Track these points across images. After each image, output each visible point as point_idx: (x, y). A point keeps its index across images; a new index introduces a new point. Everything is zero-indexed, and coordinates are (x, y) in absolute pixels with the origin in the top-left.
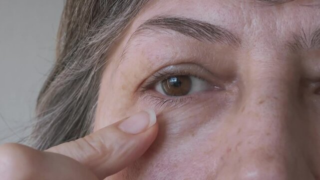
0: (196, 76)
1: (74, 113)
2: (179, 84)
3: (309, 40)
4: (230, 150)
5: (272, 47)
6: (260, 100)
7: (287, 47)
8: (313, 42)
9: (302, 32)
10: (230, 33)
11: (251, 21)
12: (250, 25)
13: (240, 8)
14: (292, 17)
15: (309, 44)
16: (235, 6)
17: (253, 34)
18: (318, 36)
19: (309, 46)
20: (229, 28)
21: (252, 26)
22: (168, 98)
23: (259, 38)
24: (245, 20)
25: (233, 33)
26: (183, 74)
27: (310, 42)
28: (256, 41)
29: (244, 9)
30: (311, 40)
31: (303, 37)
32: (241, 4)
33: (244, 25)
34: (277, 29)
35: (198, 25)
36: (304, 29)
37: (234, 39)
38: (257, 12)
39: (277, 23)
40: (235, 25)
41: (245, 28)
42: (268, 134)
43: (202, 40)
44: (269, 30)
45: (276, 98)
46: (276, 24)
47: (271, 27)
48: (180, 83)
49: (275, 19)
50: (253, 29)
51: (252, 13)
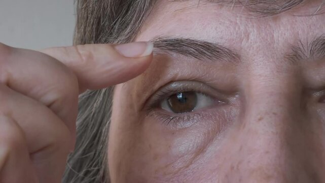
0: (199, 92)
1: (90, 128)
2: (184, 100)
3: (308, 50)
4: (233, 168)
5: (271, 60)
6: (259, 117)
7: (286, 59)
8: (312, 52)
9: (299, 43)
10: (228, 49)
11: (248, 36)
12: (248, 40)
13: (236, 23)
14: (289, 28)
15: (308, 54)
16: (231, 22)
17: (252, 48)
18: (316, 46)
19: (308, 56)
20: (227, 45)
21: (250, 41)
22: (174, 115)
23: (258, 52)
24: (243, 35)
25: (232, 49)
26: (186, 90)
27: (309, 52)
28: (255, 55)
29: (241, 23)
30: (310, 50)
31: (302, 48)
32: (238, 18)
33: (241, 40)
34: (274, 42)
35: (197, 44)
36: (302, 40)
37: (234, 55)
38: (253, 26)
39: (275, 35)
40: (233, 40)
41: (243, 43)
42: (267, 152)
43: (202, 59)
44: (266, 43)
45: (274, 114)
46: (273, 36)
47: (269, 40)
48: (186, 99)
49: (272, 32)
50: (251, 43)
51: (249, 27)
